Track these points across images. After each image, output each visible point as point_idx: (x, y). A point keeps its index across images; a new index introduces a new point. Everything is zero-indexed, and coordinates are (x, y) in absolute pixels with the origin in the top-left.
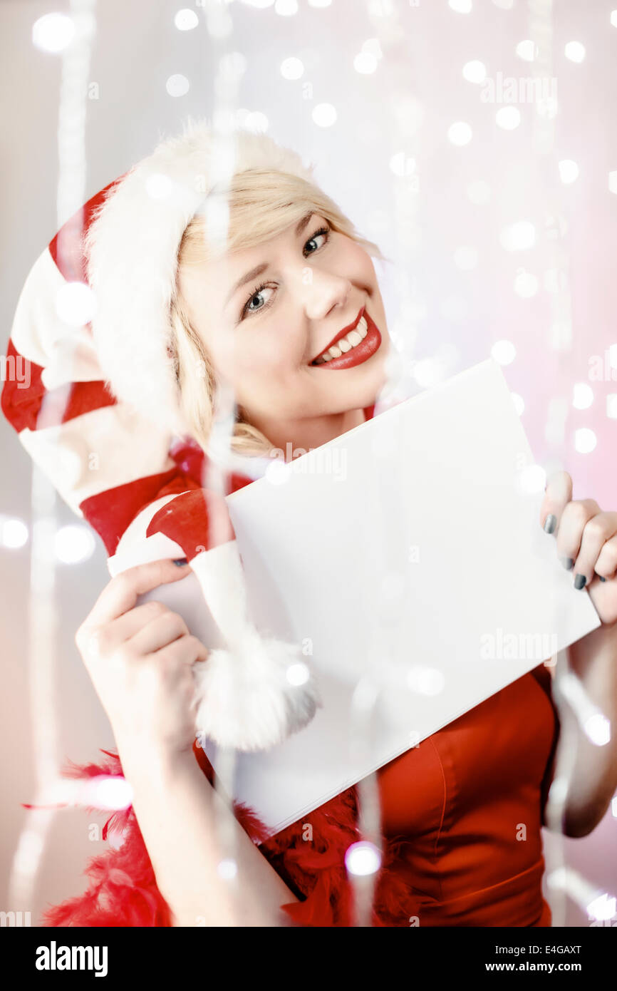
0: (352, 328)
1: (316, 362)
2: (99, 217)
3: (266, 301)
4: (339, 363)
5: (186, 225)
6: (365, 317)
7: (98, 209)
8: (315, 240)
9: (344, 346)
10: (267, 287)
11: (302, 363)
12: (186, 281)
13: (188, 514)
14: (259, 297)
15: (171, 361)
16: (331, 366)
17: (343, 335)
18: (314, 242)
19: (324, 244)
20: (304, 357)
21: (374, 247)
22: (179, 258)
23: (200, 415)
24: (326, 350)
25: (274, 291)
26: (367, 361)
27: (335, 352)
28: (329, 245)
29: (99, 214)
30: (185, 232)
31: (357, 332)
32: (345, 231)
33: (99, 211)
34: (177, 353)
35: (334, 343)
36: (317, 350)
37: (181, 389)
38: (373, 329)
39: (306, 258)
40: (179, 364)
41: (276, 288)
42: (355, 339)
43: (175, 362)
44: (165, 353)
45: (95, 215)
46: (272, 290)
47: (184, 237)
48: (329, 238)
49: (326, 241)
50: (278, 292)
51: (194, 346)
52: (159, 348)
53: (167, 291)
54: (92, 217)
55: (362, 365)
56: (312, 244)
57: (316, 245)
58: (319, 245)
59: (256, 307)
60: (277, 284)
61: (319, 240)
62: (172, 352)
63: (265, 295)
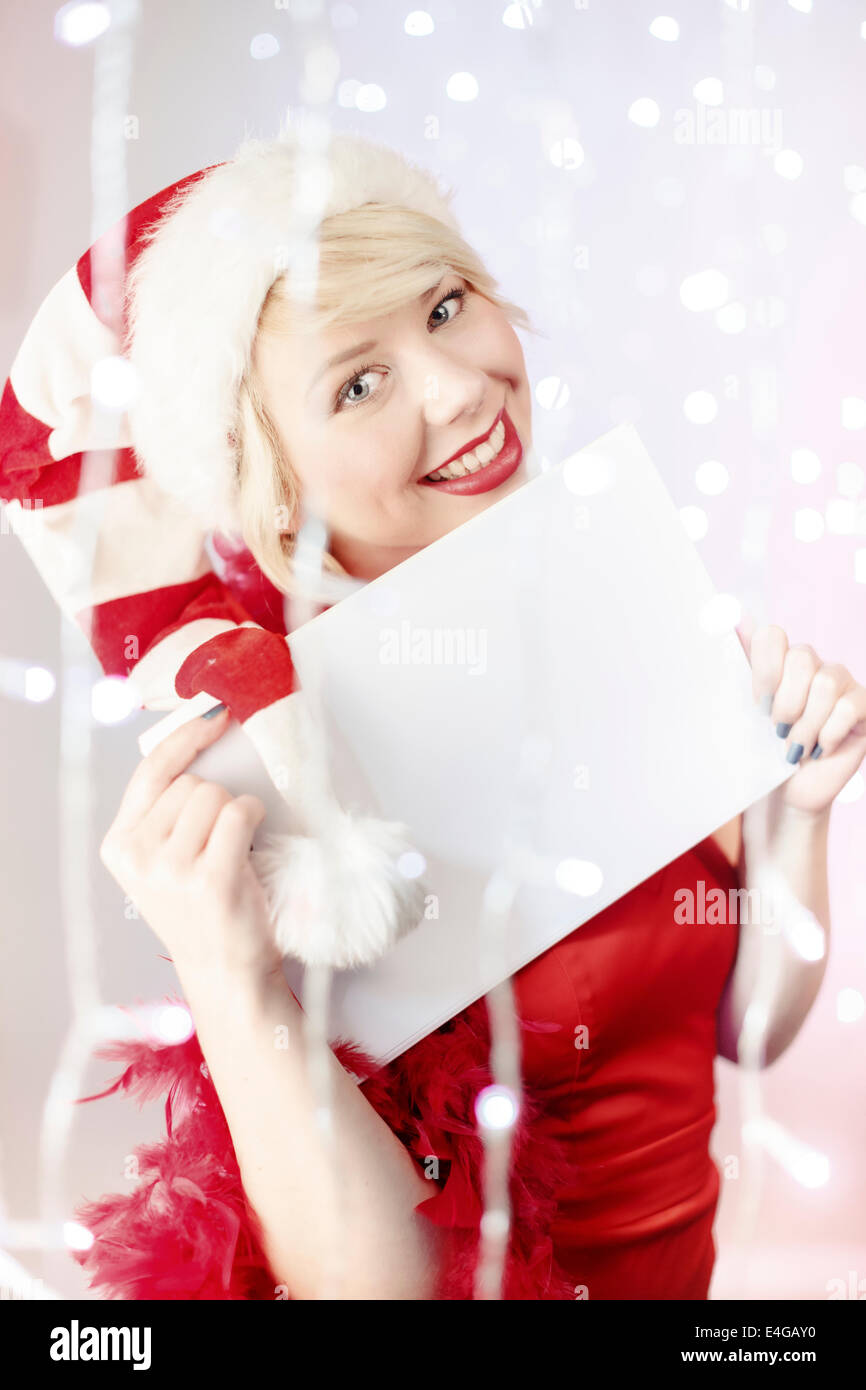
0: (484, 439)
1: (429, 480)
2: (151, 242)
3: (372, 388)
4: (460, 486)
5: (274, 279)
6: (503, 422)
7: (151, 228)
8: (445, 304)
9: (470, 462)
10: (373, 371)
11: (410, 481)
12: (266, 353)
13: (236, 663)
14: (362, 384)
15: (231, 453)
16: (449, 488)
17: (470, 448)
18: (443, 307)
19: (457, 313)
20: (413, 473)
21: (522, 314)
22: (260, 322)
23: (261, 527)
24: (445, 465)
25: (383, 379)
26: (499, 487)
27: (456, 469)
28: (463, 316)
29: (151, 236)
30: (271, 288)
31: (490, 445)
32: (487, 294)
33: (152, 231)
34: (241, 442)
35: (457, 456)
36: (433, 463)
37: (240, 487)
38: (512, 439)
39: (431, 332)
40: (241, 457)
41: (387, 373)
42: (485, 454)
43: (237, 454)
44: (225, 441)
45: (147, 237)
46: (381, 376)
47: (270, 294)
48: (465, 305)
49: (461, 309)
50: (389, 379)
51: (267, 440)
52: (217, 432)
53: (238, 363)
54: (141, 239)
55: (492, 492)
56: (441, 311)
57: (446, 312)
58: (451, 313)
59: (358, 397)
60: (388, 368)
61: (451, 306)
62: (235, 440)
63: (368, 380)
